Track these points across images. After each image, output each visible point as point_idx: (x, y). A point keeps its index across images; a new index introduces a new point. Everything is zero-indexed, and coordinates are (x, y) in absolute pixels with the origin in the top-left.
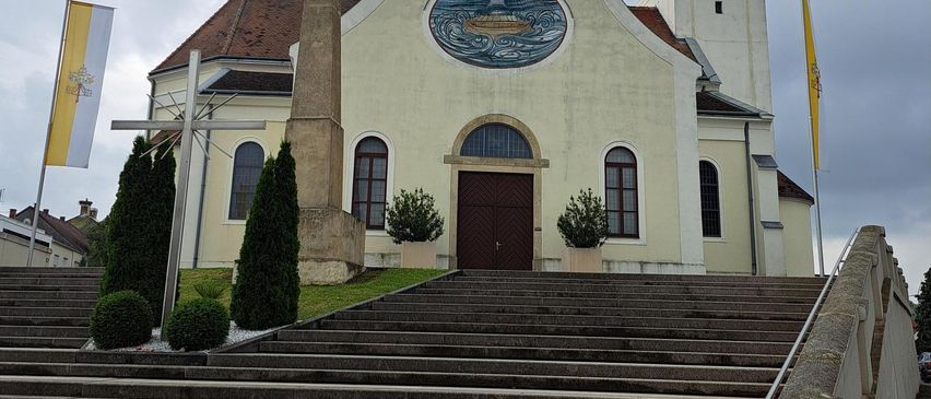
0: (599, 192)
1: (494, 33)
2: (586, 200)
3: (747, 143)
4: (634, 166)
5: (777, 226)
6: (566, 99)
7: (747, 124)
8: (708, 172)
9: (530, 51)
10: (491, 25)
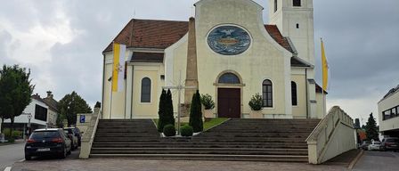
0: (261, 94)
2: (258, 96)
3: (306, 75)
4: (271, 85)
5: (315, 102)
6: (251, 65)
7: (306, 69)
8: (294, 85)
9: (239, 50)
10: (227, 41)
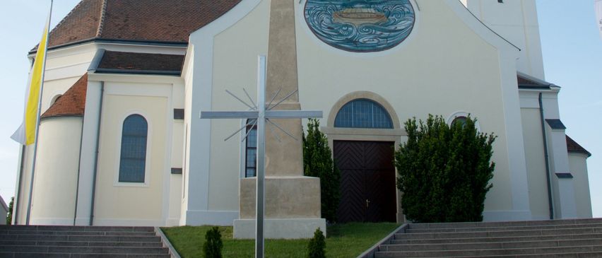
1: (357, 23)
3: (541, 109)
5: (568, 176)
7: (540, 94)
10: (353, 16)
